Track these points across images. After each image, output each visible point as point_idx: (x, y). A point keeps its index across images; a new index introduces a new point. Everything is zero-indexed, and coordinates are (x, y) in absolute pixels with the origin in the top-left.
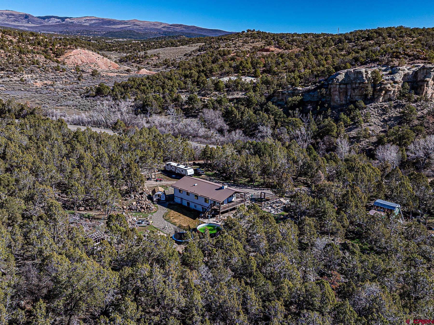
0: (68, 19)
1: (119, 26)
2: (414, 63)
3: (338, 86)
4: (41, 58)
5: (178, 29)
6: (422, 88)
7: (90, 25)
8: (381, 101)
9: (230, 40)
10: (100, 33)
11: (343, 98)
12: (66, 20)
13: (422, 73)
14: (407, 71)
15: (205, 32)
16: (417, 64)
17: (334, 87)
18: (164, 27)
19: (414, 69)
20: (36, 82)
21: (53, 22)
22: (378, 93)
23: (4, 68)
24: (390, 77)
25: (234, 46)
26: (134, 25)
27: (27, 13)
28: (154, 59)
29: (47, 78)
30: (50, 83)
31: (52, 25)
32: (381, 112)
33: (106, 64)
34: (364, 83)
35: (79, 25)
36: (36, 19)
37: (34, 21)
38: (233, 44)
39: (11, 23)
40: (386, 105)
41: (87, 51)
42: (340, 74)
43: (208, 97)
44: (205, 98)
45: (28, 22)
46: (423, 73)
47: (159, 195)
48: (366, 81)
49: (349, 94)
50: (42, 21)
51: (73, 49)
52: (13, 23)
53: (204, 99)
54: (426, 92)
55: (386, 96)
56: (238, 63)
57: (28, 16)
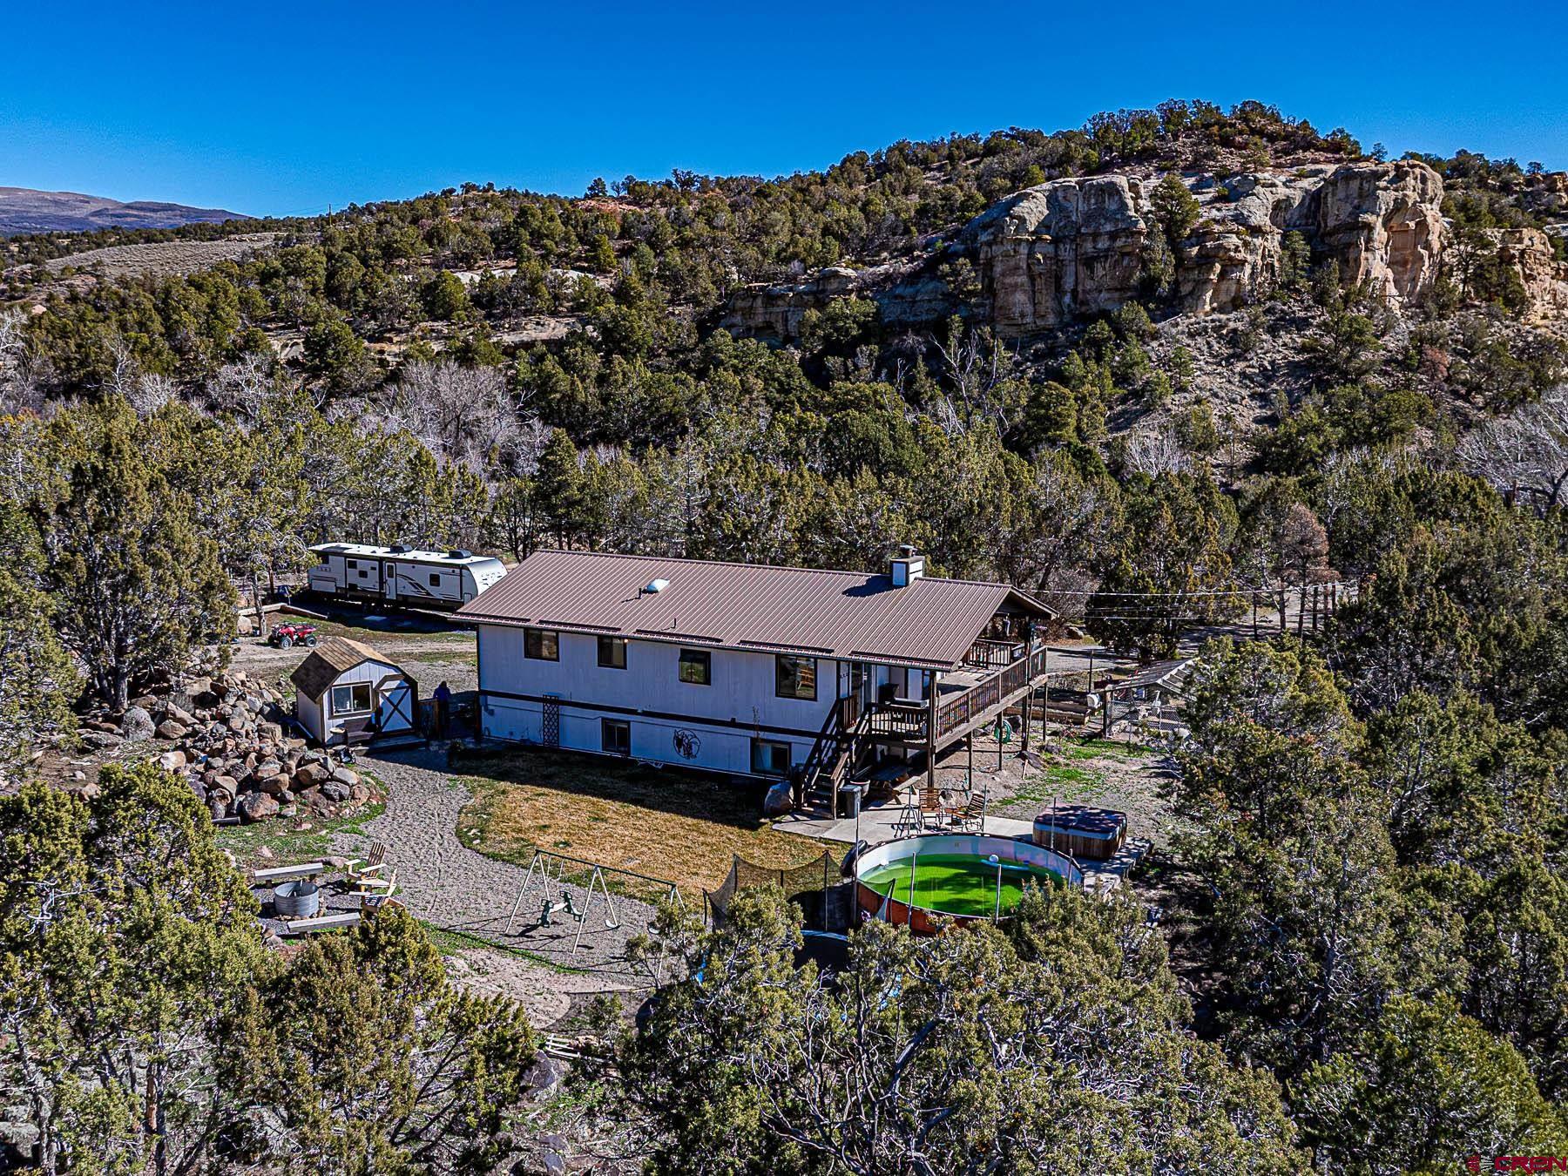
2: (1299, 162)
3: (1024, 250)
6: (1352, 256)
8: (1207, 308)
11: (1046, 302)
13: (1341, 195)
14: (1282, 192)
16: (1313, 167)
17: (1006, 255)
18: (96, 214)
19: (1306, 183)
22: (1195, 274)
24: (1228, 210)
32: (1226, 351)
34: (1133, 234)
40: (1236, 321)
42: (1026, 196)
43: (400, 343)
44: (386, 346)
46: (1347, 197)
47: (362, 694)
48: (1142, 225)
49: (1069, 283)
53: (382, 352)
54: (1368, 273)
55: (1224, 286)
56: (510, 219)
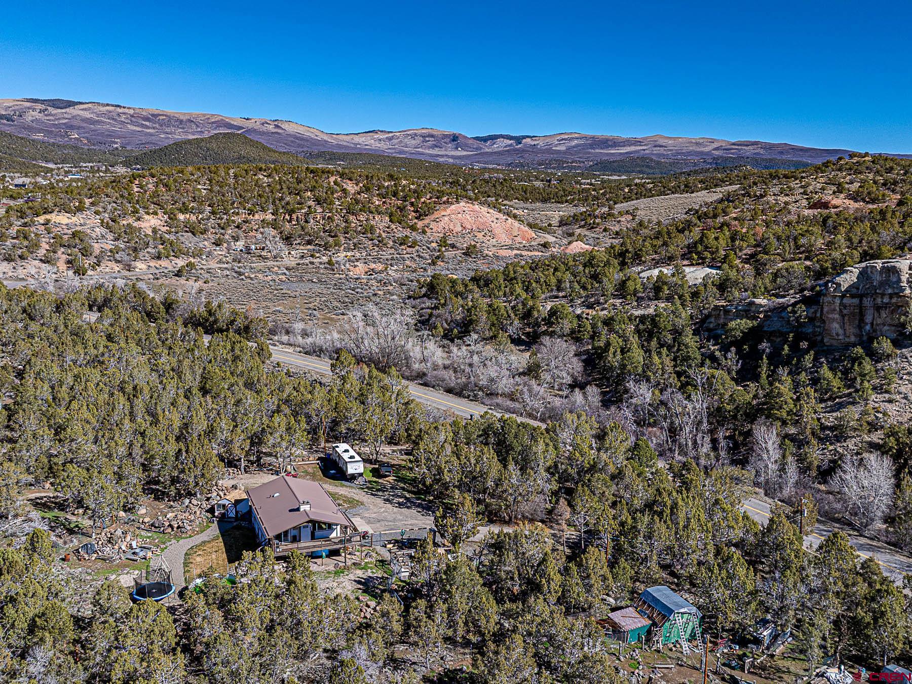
0: (528, 140)
1: (623, 150)
3: (838, 301)
4: (381, 223)
5: (749, 151)
7: (568, 149)
9: (796, 179)
10: (582, 165)
12: (524, 141)
15: (811, 157)
17: (829, 303)
18: (717, 149)
20: (355, 266)
21: (500, 145)
23: (312, 240)
25: (802, 190)
26: (655, 146)
27: (456, 131)
28: (623, 219)
29: (377, 260)
30: (380, 268)
31: (495, 153)
33: (508, 231)
35: (546, 149)
36: (471, 142)
37: (466, 145)
38: (802, 187)
39: (427, 151)
41: (477, 207)
42: (845, 271)
45: (457, 148)
49: (868, 318)
50: (481, 144)
51: (452, 204)
52: (431, 152)
56: (697, 238)
57: (457, 137)
